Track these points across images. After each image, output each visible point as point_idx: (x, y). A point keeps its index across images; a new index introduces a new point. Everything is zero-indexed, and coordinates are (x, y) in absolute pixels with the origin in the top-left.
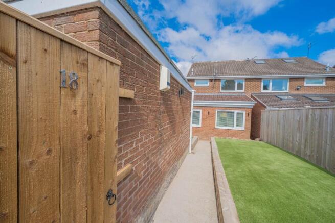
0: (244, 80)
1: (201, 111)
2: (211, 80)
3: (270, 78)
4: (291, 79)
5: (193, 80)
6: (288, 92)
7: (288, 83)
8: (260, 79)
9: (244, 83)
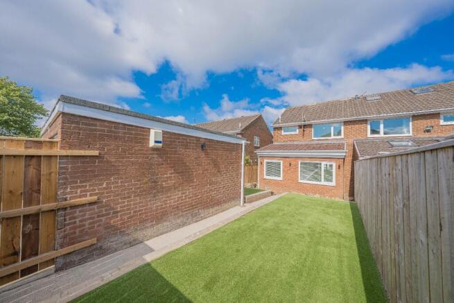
0: (343, 124)
1: (282, 162)
2: (300, 127)
3: (381, 119)
4: (415, 117)
5: (280, 128)
6: (411, 134)
7: (411, 123)
8: (365, 121)
9: (342, 128)
